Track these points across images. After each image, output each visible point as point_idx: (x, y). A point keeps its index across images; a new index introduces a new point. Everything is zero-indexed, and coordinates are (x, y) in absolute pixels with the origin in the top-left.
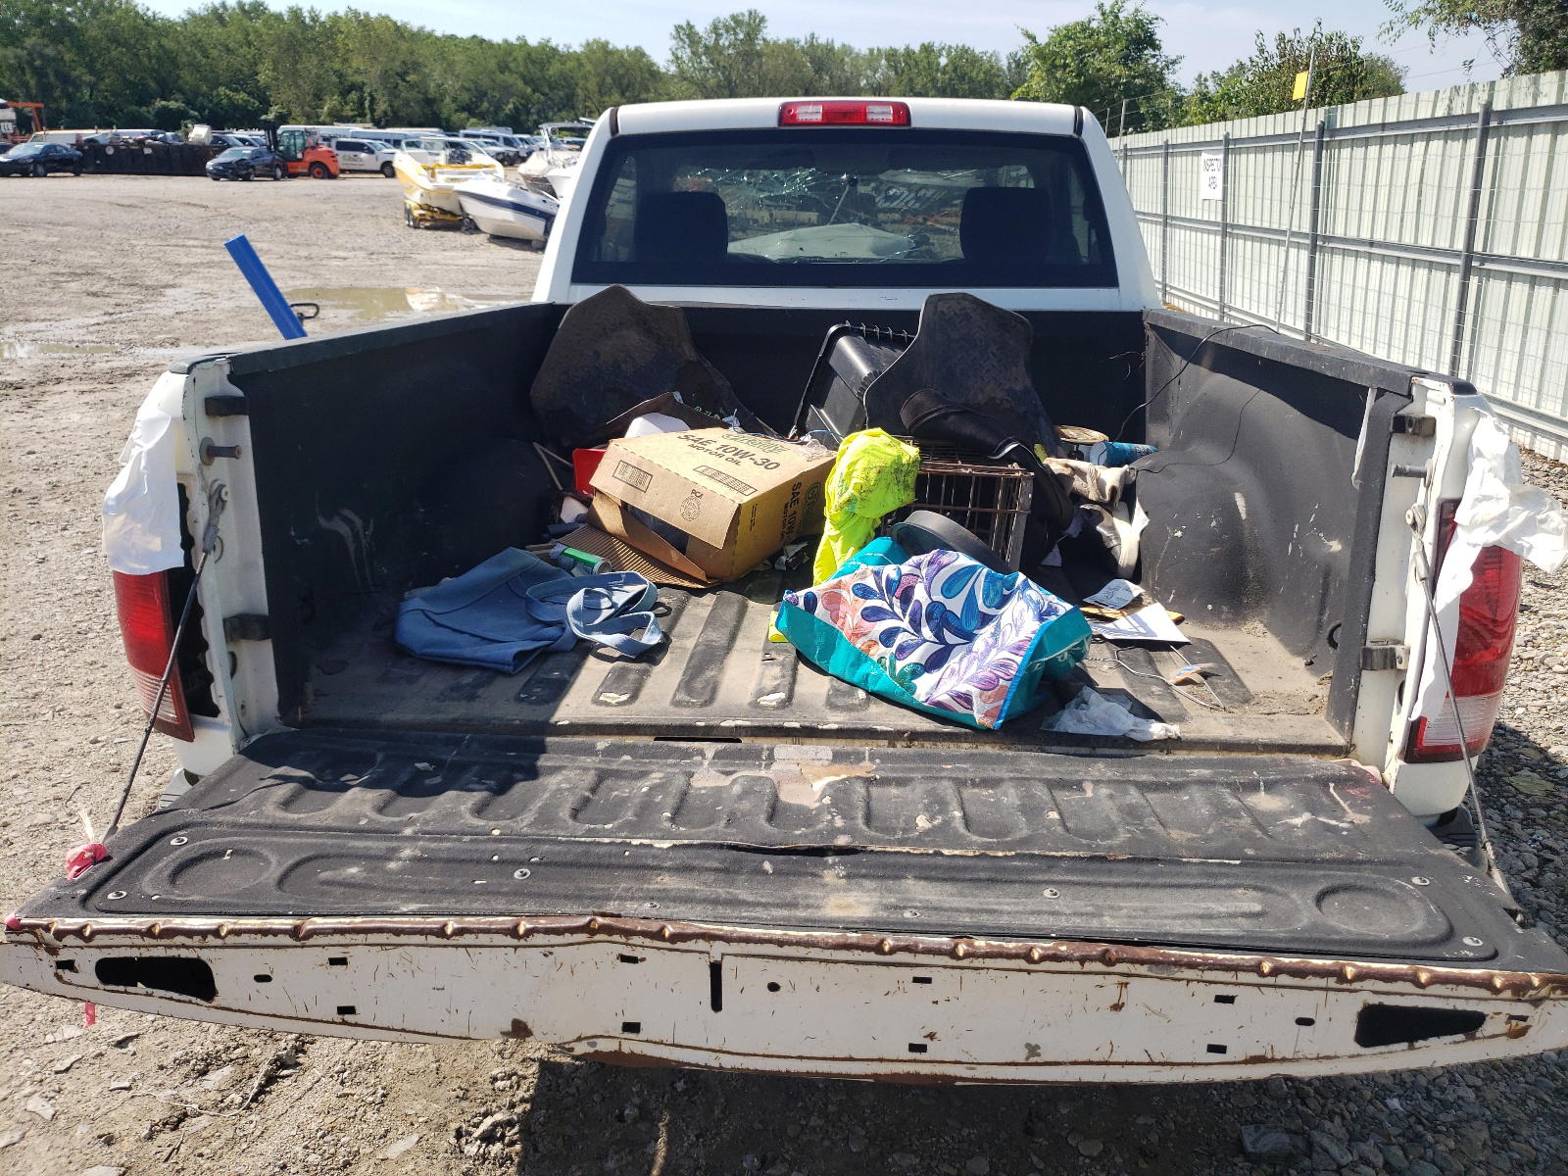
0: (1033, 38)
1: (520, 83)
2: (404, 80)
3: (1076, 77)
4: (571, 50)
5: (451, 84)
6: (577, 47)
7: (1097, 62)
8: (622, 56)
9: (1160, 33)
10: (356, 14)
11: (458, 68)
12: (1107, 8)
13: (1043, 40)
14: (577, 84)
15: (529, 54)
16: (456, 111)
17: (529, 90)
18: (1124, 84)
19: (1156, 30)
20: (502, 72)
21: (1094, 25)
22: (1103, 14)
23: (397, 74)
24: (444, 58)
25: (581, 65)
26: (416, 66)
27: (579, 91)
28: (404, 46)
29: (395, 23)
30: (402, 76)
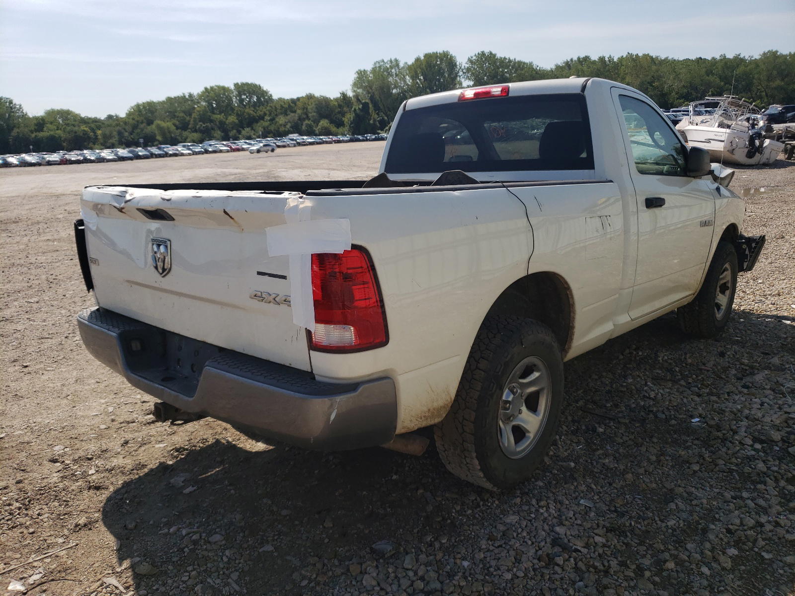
1: (718, 80)
2: (652, 86)
4: (753, 58)
5: (676, 85)
6: (757, 56)
8: (786, 59)
10: (632, 55)
11: (681, 76)
14: (753, 78)
15: (726, 63)
16: (677, 99)
17: (722, 83)
20: (708, 76)
23: (648, 83)
24: (675, 72)
25: (757, 66)
26: (659, 78)
27: (755, 81)
28: (654, 68)
29: (652, 57)
30: (650, 83)
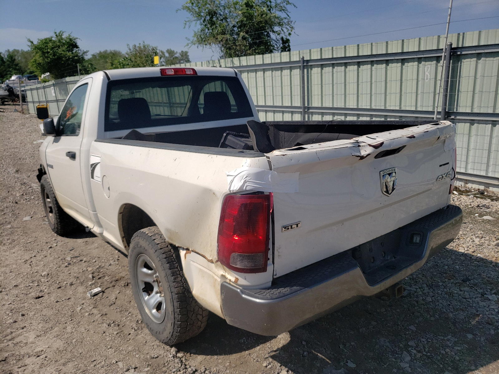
0: (32, 42)
3: (53, 56)
7: (60, 51)
9: (79, 43)
12: (57, 33)
13: (35, 43)
18: (71, 58)
19: (77, 42)
21: (53, 39)
22: (56, 36)
